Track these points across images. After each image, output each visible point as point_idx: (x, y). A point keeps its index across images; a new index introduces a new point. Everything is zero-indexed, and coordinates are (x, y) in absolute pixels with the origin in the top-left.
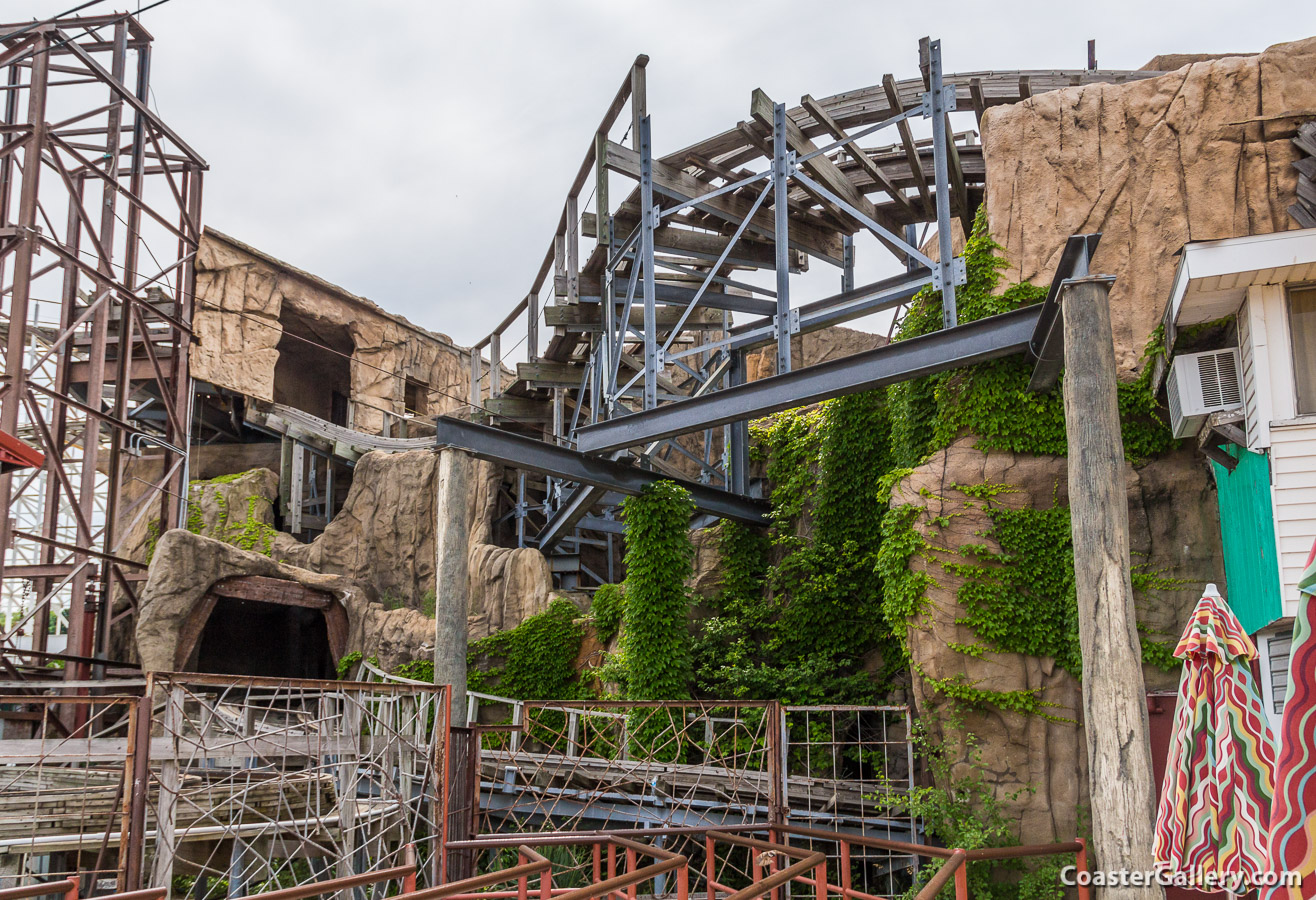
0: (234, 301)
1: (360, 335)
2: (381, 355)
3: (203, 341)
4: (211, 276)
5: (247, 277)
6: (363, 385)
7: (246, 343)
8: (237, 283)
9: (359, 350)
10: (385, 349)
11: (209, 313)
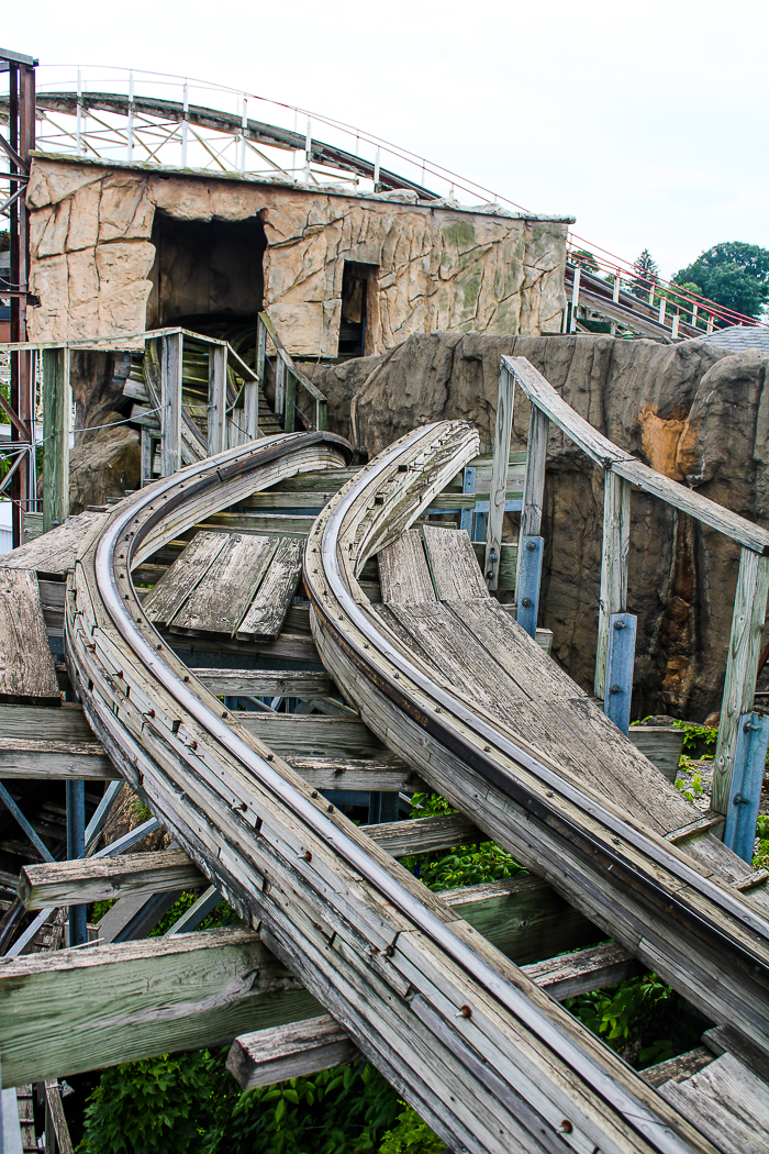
0: (84, 235)
1: (272, 226)
2: (303, 244)
3: (43, 301)
4: (49, 213)
5: (101, 195)
6: (278, 292)
7: (103, 284)
8: (88, 208)
9: (271, 246)
10: (309, 236)
11: (49, 262)
